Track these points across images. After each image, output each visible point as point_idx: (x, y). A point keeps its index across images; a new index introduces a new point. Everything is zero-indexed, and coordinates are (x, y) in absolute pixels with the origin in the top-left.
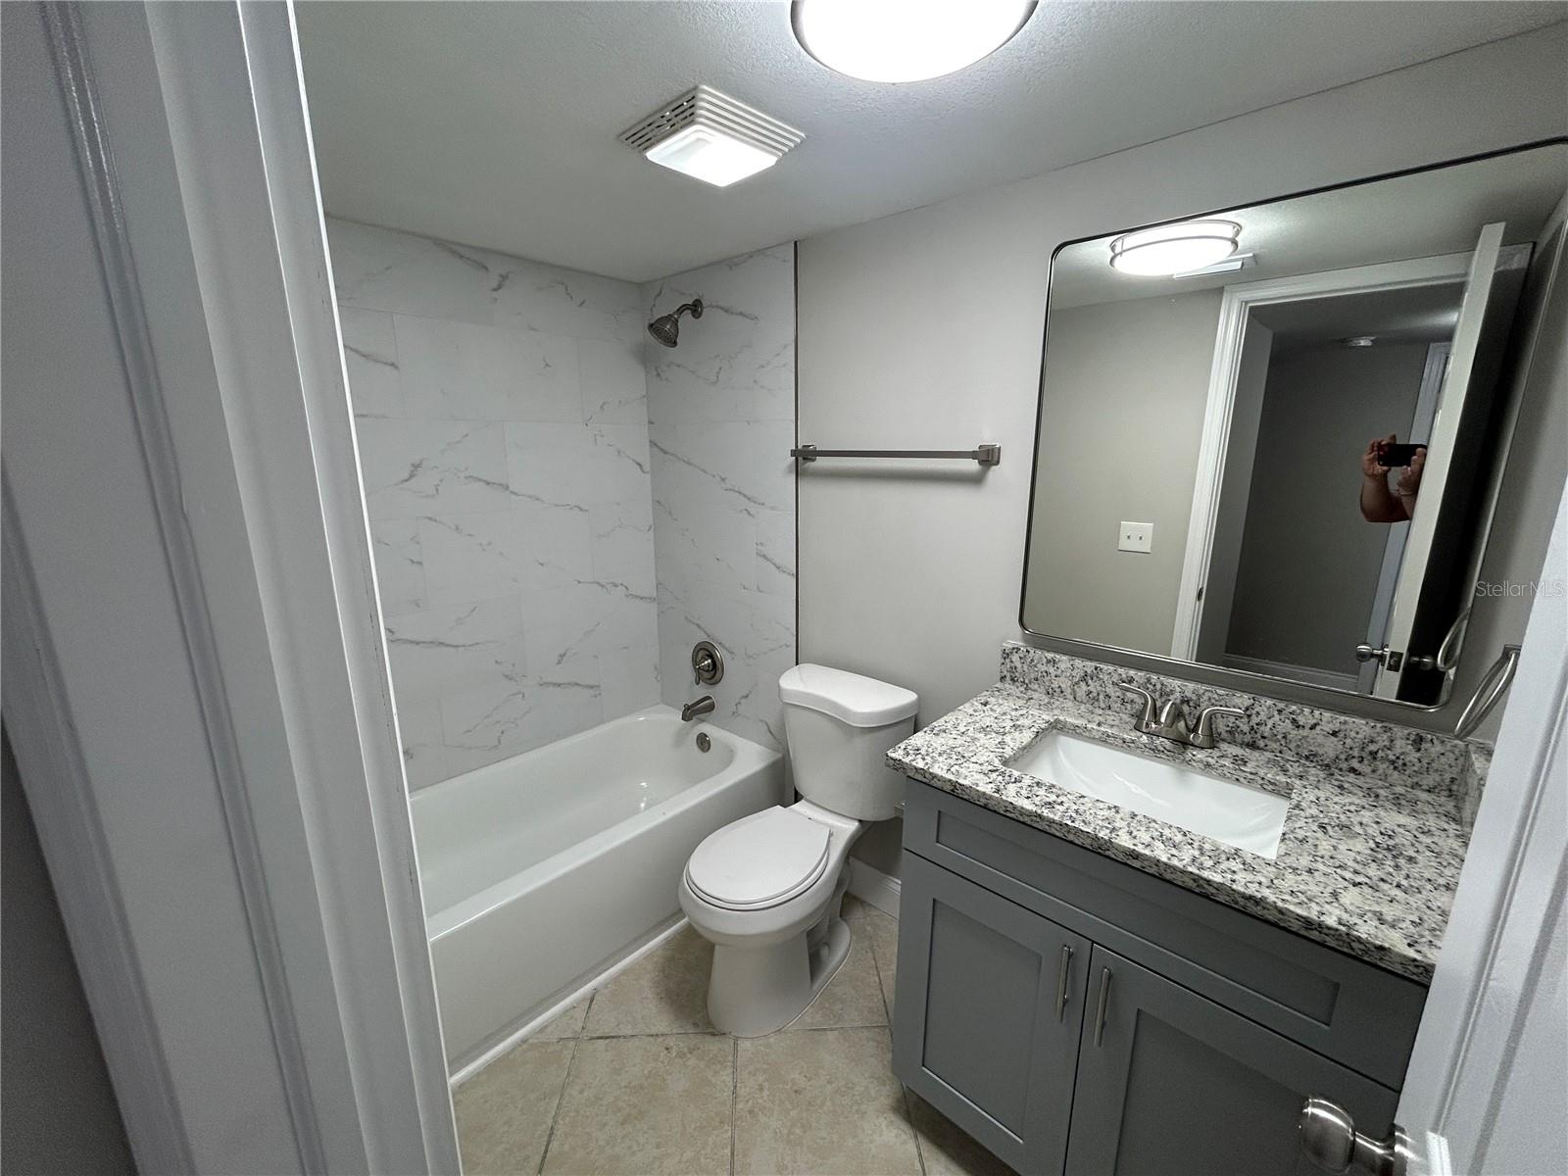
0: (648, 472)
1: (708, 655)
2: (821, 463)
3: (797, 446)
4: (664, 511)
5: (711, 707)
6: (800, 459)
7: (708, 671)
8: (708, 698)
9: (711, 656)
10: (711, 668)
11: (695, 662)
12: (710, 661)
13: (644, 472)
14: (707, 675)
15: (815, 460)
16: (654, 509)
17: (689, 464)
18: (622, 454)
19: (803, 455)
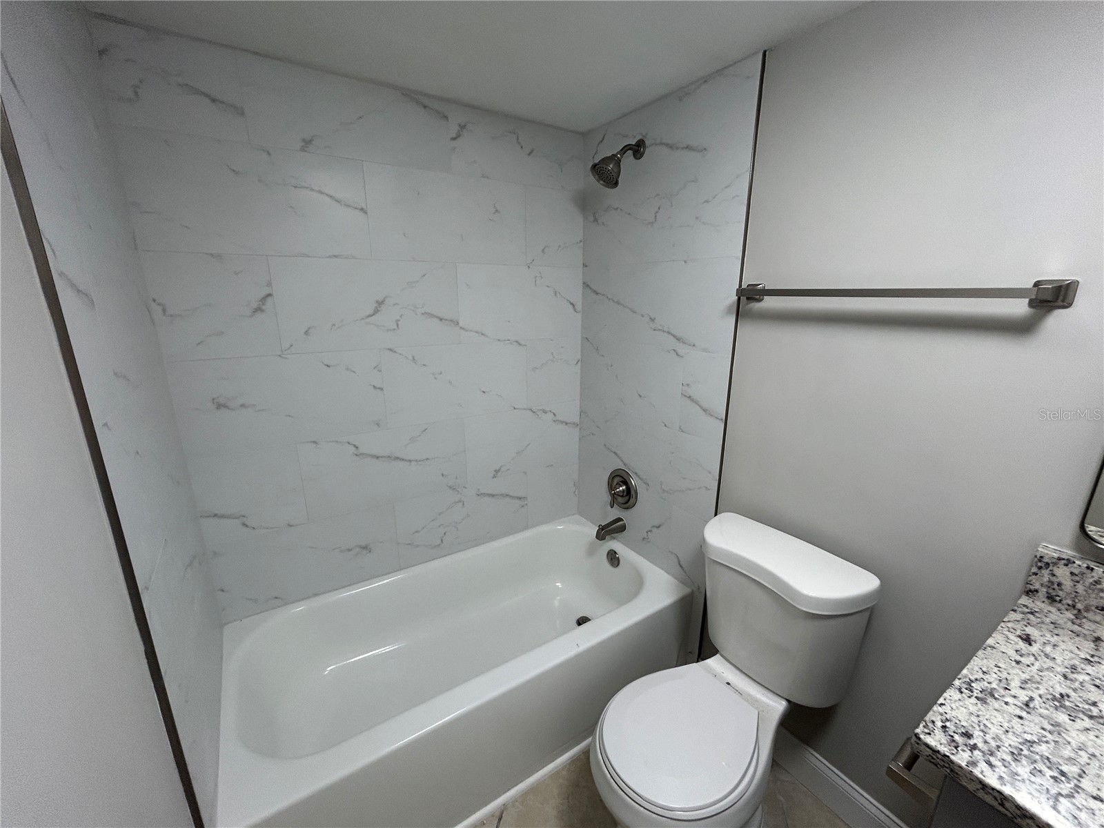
0: (580, 312)
1: (622, 482)
2: (770, 303)
3: (740, 285)
4: (592, 347)
5: (623, 528)
6: (743, 299)
7: (622, 496)
8: (619, 520)
9: (625, 483)
10: (625, 494)
11: (611, 487)
12: (624, 487)
13: (576, 312)
14: (620, 500)
15: (763, 299)
16: (582, 344)
17: (618, 303)
18: (558, 295)
19: (749, 295)
